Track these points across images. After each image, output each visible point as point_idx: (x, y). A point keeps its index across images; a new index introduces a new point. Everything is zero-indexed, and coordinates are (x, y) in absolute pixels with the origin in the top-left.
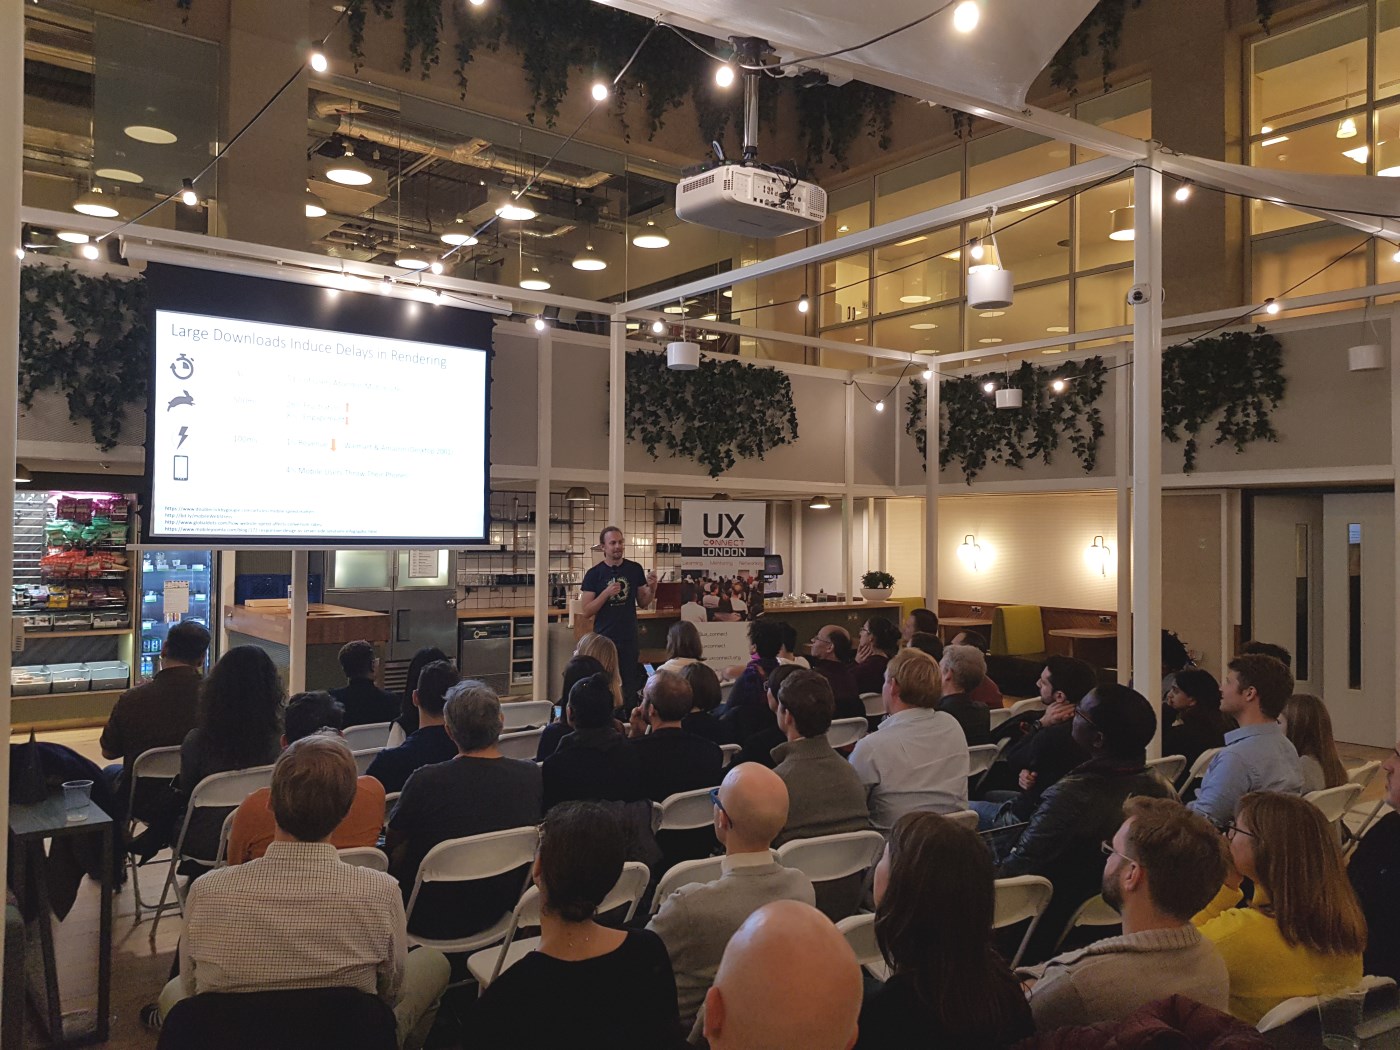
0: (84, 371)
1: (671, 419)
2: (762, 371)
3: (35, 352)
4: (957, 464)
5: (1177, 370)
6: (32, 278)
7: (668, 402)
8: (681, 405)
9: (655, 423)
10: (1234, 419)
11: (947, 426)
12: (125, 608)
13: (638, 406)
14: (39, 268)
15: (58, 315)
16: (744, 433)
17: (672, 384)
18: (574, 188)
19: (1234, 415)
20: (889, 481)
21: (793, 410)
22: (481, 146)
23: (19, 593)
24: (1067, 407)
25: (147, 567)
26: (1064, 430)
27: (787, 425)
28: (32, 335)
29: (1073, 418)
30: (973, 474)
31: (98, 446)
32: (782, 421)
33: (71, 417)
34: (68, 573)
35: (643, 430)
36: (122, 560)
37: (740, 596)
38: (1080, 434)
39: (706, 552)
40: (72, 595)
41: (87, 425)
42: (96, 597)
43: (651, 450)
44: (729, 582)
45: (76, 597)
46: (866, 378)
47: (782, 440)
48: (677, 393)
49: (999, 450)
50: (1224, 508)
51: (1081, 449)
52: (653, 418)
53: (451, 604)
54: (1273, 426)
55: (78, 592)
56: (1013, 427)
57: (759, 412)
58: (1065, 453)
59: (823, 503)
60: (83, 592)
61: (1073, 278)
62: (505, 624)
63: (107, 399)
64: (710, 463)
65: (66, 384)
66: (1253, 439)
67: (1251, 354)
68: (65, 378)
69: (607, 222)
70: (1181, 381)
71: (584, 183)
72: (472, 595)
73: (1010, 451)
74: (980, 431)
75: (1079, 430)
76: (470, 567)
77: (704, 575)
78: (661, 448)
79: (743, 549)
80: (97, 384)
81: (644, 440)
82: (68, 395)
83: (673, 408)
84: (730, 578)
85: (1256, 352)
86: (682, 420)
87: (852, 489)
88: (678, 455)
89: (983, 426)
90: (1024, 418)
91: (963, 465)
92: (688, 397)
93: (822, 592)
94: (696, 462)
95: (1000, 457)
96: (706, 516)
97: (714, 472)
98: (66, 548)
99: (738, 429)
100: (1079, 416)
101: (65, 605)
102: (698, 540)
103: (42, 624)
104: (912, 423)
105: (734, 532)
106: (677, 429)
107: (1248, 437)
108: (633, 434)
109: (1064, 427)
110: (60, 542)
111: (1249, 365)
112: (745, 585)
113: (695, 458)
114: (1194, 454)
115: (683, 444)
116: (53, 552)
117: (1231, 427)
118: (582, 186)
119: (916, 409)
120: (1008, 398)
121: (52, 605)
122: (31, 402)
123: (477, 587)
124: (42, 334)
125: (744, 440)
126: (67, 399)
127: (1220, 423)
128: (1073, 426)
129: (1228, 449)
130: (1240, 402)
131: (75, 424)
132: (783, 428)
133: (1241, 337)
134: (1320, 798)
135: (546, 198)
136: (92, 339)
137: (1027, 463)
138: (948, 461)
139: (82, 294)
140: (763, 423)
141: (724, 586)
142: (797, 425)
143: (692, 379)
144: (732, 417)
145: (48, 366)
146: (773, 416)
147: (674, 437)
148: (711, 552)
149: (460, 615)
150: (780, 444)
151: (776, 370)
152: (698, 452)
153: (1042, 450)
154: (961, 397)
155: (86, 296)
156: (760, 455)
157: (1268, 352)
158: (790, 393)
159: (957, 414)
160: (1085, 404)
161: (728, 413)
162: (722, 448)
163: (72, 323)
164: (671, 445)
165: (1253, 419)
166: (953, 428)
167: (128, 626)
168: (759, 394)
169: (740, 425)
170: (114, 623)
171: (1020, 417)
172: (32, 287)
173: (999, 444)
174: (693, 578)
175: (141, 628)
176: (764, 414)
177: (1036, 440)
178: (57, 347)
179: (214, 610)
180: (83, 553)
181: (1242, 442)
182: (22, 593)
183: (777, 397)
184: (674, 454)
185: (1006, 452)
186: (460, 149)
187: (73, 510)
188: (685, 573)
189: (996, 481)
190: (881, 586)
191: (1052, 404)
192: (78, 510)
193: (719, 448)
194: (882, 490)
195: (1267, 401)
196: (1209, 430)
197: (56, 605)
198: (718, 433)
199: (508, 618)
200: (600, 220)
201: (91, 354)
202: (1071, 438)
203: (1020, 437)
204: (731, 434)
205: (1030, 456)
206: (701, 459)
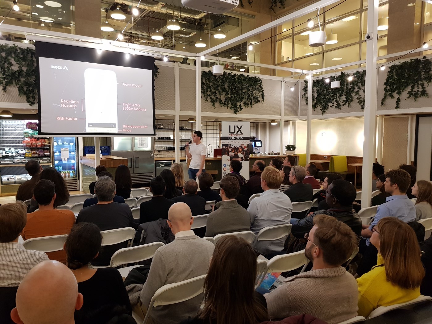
0: (23, 79)
1: (220, 94)
2: (252, 78)
3: (6, 73)
4: (319, 108)
5: (394, 73)
6: (3, 48)
7: (219, 89)
8: (224, 90)
9: (215, 96)
10: (414, 90)
11: (316, 95)
12: (50, 157)
13: (209, 90)
14: (5, 45)
15: (13, 61)
16: (246, 99)
17: (221, 82)
18: (195, 19)
19: (414, 88)
20: (296, 115)
21: (263, 91)
22: (162, 5)
23: (16, 152)
24: (356, 88)
25: (55, 144)
26: (355, 96)
27: (261, 96)
28: (5, 68)
29: (358, 92)
30: (324, 112)
31: (29, 104)
32: (259, 95)
33: (19, 95)
34: (31, 146)
35: (211, 98)
36: (48, 142)
37: (241, 153)
38: (361, 97)
39: (230, 138)
40: (33, 153)
41: (25, 97)
42: (40, 153)
43: (214, 105)
44: (238, 148)
45: (34, 153)
46: (288, 80)
47: (259, 101)
48: (222, 85)
49: (333, 103)
50: (410, 121)
51: (360, 102)
52: (214, 94)
53: (152, 156)
54: (427, 92)
55: (34, 152)
56: (338, 95)
57: (251, 91)
58: (355, 103)
59: (275, 122)
60: (36, 152)
61: (361, 43)
62: (170, 162)
63: (31, 88)
64: (234, 109)
65: (17, 84)
66: (420, 96)
67: (421, 66)
68: (17, 82)
69: (207, 31)
70: (396, 77)
71: (197, 17)
72: (160, 153)
73: (337, 103)
74: (327, 97)
75: (360, 95)
76: (159, 144)
77: (229, 146)
78: (217, 104)
79: (242, 137)
80: (27, 84)
81: (211, 101)
82: (18, 87)
83: (221, 91)
84: (238, 147)
85: (423, 65)
86: (224, 94)
87: (284, 118)
88: (223, 106)
89: (328, 95)
90: (342, 92)
91: (321, 109)
92: (226, 86)
93: (273, 152)
94: (229, 109)
95: (333, 105)
96: (230, 126)
97: (235, 112)
98: (31, 138)
99: (243, 97)
100: (360, 91)
101: (30, 156)
102: (227, 134)
103: (24, 162)
104: (304, 95)
105: (239, 131)
106: (223, 97)
107: (418, 96)
108: (207, 100)
109: (355, 94)
110: (28, 136)
111: (420, 70)
112: (243, 149)
113: (229, 108)
114: (399, 103)
115: (224, 103)
116: (27, 139)
117: (413, 92)
118: (197, 18)
119: (306, 90)
120: (335, 85)
121: (27, 156)
122: (6, 90)
123: (162, 151)
124: (8, 67)
125: (245, 101)
126: (18, 89)
127: (409, 91)
128: (358, 94)
129: (411, 100)
130: (416, 84)
131: (20, 97)
132: (259, 97)
133: (418, 61)
134: (424, 222)
135: (186, 23)
136: (25, 69)
137: (342, 107)
138: (316, 107)
139: (20, 54)
140: (252, 96)
141: (236, 150)
142: (264, 96)
143: (228, 81)
144: (241, 93)
145: (10, 78)
146: (256, 93)
147: (221, 101)
148: (232, 138)
149: (155, 159)
150: (258, 103)
151: (257, 77)
152: (230, 105)
153: (347, 102)
154: (320, 85)
155: (22, 54)
156: (251, 106)
157: (427, 65)
158: (262, 85)
159: (319, 91)
160: (362, 86)
161: (240, 92)
162: (238, 104)
163: (18, 63)
164: (221, 103)
165: (421, 90)
166: (318, 96)
167: (51, 163)
168: (251, 85)
169: (244, 96)
170: (46, 161)
171: (340, 91)
172: (4, 52)
173: (333, 101)
174: (225, 147)
175: (54, 163)
176: (253, 92)
177: (346, 99)
178: (13, 72)
179: (77, 157)
180: (36, 139)
181: (416, 98)
182: (17, 152)
183: (257, 87)
184: (222, 106)
185: (335, 104)
186: (155, 7)
187: (31, 126)
188: (223, 145)
189: (332, 113)
190: (292, 149)
191: (351, 86)
192: (33, 126)
193: (237, 104)
194: (295, 118)
195: (426, 83)
196: (405, 94)
197: (28, 156)
198: (237, 99)
199: (171, 160)
200: (204, 30)
201: (25, 74)
202: (357, 98)
203: (340, 98)
204: (242, 99)
205: (343, 105)
206: (231, 108)
